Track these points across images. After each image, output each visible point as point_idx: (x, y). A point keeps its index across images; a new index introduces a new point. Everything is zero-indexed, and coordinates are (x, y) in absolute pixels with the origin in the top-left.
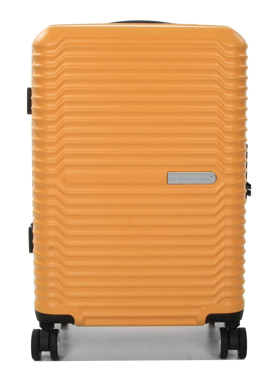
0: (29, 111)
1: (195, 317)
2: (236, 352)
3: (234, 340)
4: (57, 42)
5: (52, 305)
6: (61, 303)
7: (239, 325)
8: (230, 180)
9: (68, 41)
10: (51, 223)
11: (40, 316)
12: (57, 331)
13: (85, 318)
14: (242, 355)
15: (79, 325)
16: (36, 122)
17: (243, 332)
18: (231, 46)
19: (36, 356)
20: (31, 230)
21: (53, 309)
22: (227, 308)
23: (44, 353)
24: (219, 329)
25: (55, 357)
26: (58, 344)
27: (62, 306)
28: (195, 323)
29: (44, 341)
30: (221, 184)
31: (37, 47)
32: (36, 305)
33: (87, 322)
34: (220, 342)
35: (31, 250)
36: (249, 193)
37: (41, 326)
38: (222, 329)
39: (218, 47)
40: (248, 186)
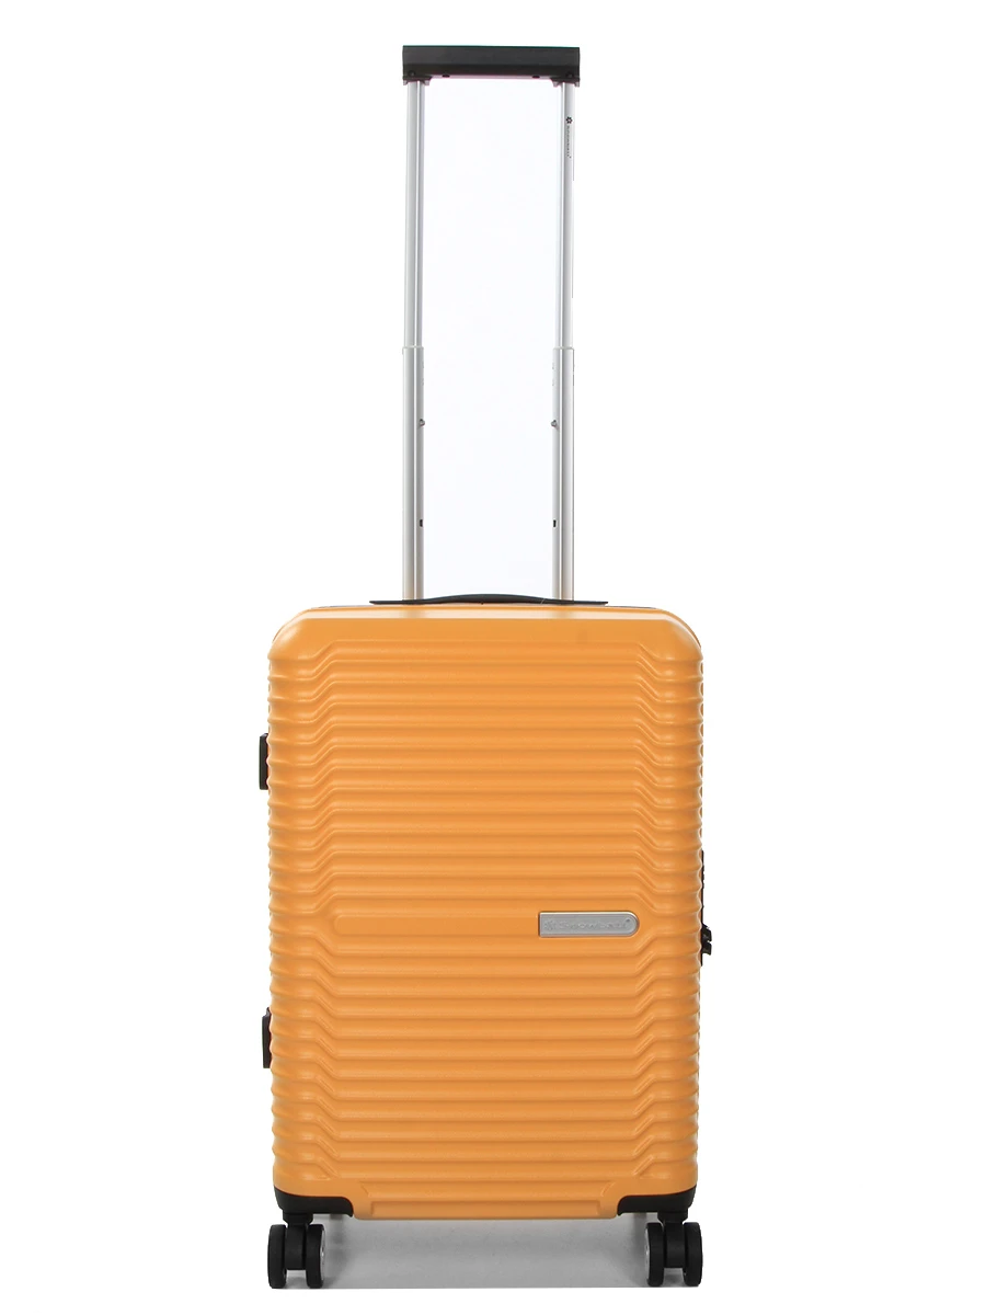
0: (263, 785)
1: (596, 1202)
2: (680, 1271)
3: (676, 1249)
4: (318, 653)
5: (309, 1177)
6: (326, 1173)
7: (686, 1217)
8: (667, 929)
9: (339, 651)
10: (306, 1013)
11: (286, 1200)
12: (320, 1228)
13: (374, 1204)
14: (693, 1278)
15: (362, 1217)
16: (277, 811)
17: (694, 1230)
18: (669, 658)
19: (277, 1280)
20: (266, 1021)
21: (311, 1185)
22: (662, 1184)
23: (290, 1274)
24: (645, 1226)
25: (315, 1282)
26: (322, 1254)
27: (328, 1179)
28: (597, 1214)
29: (295, 1250)
30: (648, 936)
31: (281, 661)
32: (277, 1177)
33: (378, 1212)
34: (648, 1253)
35: (267, 1063)
36: (707, 948)
37: (284, 1219)
38: (651, 1226)
39: (641, 660)
40: (706, 934)
